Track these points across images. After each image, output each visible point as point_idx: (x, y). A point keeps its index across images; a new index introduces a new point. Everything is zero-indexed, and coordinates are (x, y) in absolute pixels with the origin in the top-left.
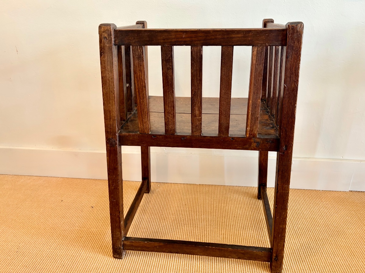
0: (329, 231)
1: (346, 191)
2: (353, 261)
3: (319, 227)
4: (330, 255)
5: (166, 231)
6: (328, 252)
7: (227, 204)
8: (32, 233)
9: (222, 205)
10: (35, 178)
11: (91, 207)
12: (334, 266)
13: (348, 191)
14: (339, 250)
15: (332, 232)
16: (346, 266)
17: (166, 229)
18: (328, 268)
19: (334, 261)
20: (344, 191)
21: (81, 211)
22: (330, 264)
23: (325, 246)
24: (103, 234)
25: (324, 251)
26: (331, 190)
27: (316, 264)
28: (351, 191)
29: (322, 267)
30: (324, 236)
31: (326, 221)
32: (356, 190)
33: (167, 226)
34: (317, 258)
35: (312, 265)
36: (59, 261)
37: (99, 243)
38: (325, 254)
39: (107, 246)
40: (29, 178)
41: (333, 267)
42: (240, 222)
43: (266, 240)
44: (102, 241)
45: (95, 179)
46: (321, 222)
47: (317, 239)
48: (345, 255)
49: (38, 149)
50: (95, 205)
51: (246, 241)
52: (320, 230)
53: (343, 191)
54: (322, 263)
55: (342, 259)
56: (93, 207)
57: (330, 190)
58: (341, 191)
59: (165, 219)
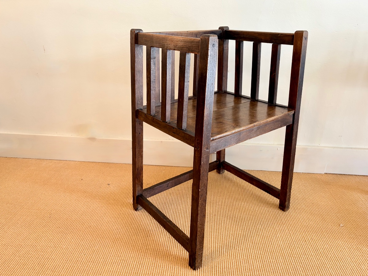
0: (306, 203)
1: (322, 173)
2: (324, 224)
3: (298, 200)
4: (306, 220)
5: (172, 202)
6: (304, 218)
7: (222, 182)
8: (61, 203)
9: (219, 183)
10: (56, 161)
11: (108, 184)
12: (309, 228)
13: (323, 173)
14: (313, 217)
15: (308, 204)
16: (318, 228)
17: (172, 201)
18: (303, 229)
19: (309, 224)
20: (321, 173)
21: (99, 188)
22: (305, 226)
23: (302, 214)
24: (120, 205)
25: (300, 217)
26: (310, 173)
27: (293, 227)
28: (326, 173)
29: (298, 228)
30: (301, 206)
31: (304, 196)
32: (330, 173)
33: (173, 199)
34: (295, 222)
35: (291, 227)
36: (86, 224)
37: (117, 212)
38: (301, 219)
39: (125, 214)
40: (50, 161)
41: (307, 229)
42: (233, 196)
43: (255, 209)
44: (120, 210)
45: (109, 162)
46: (299, 196)
47: (295, 209)
48: (317, 220)
49: (59, 136)
50: (111, 183)
51: (239, 210)
52: (299, 202)
53: (319, 173)
54: (299, 226)
55: (315, 223)
56: (109, 185)
57: (308, 172)
58: (318, 173)
59: (171, 194)
